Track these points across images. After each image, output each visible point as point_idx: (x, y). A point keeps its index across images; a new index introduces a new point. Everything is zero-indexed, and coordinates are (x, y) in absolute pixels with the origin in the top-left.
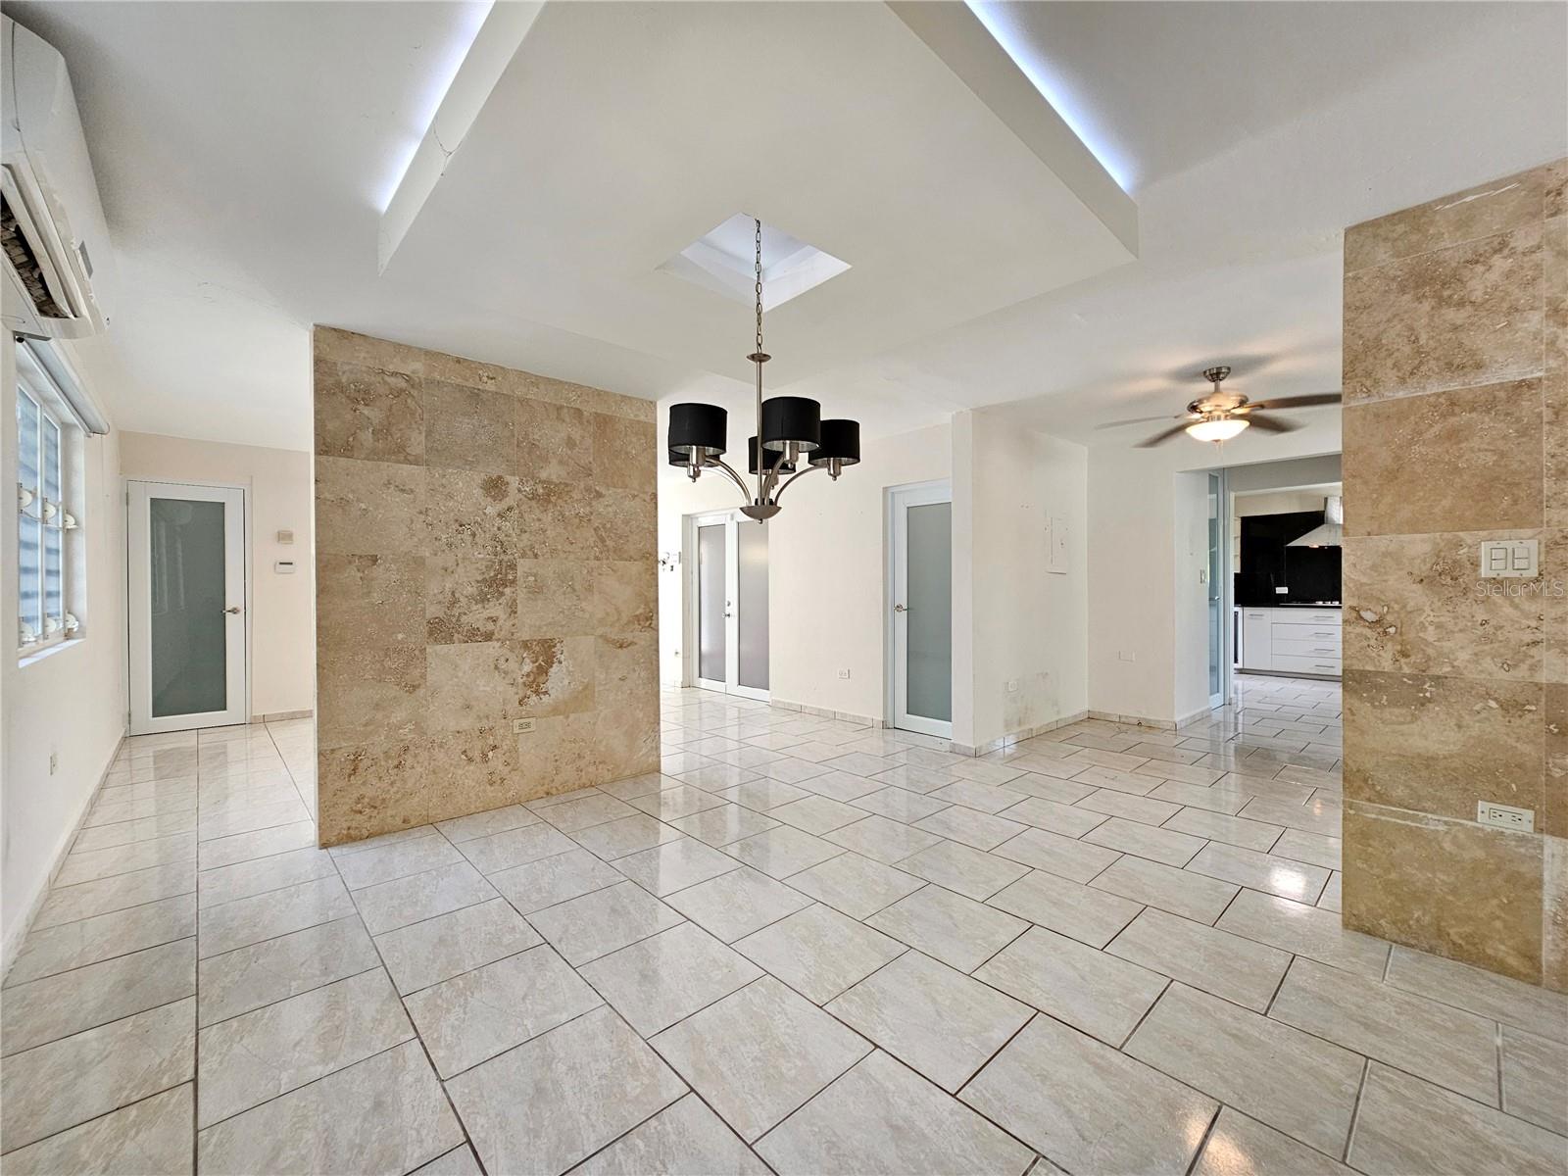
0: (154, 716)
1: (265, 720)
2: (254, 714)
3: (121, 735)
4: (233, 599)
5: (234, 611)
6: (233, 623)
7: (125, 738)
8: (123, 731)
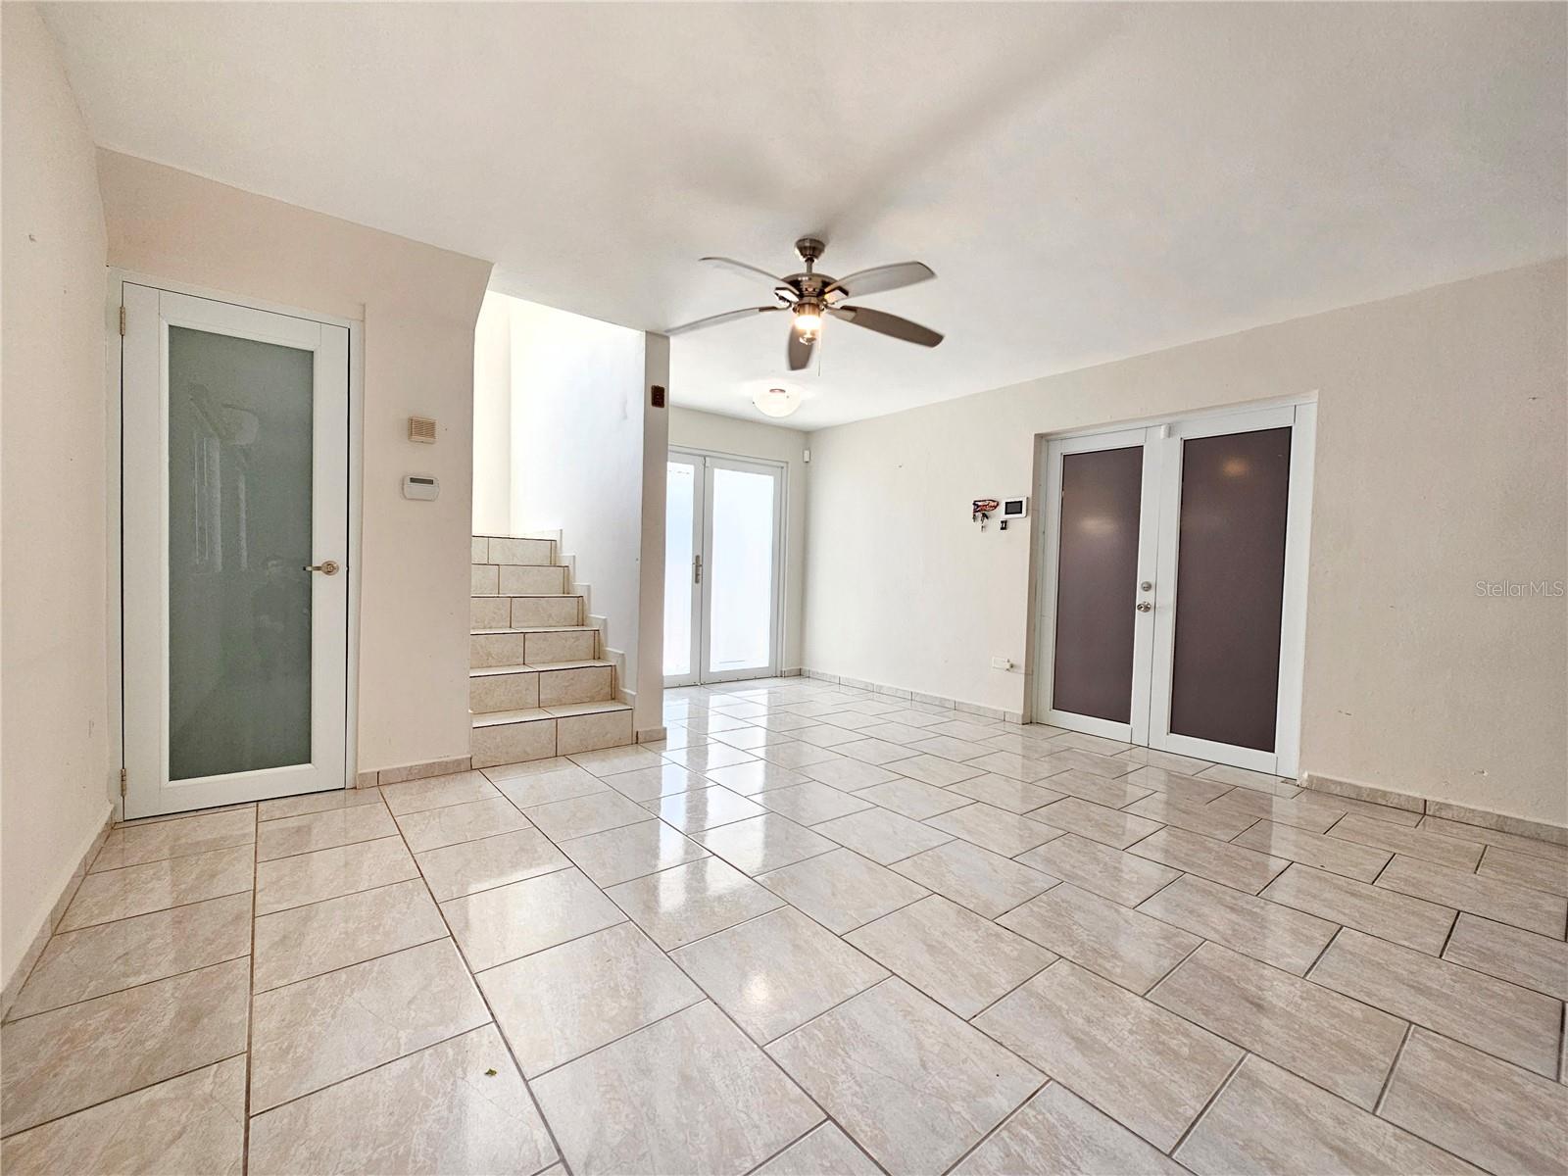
0: (171, 778)
1: (380, 781)
2: (360, 772)
3: (104, 818)
4: (326, 545)
5: (329, 569)
6: (326, 593)
7: (112, 827)
8: (110, 808)
